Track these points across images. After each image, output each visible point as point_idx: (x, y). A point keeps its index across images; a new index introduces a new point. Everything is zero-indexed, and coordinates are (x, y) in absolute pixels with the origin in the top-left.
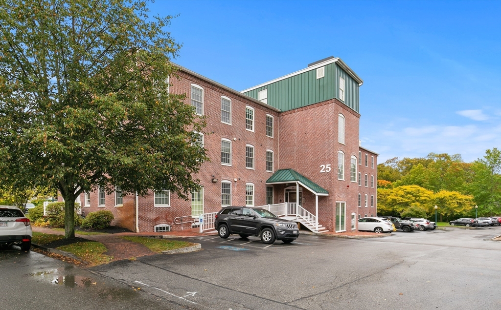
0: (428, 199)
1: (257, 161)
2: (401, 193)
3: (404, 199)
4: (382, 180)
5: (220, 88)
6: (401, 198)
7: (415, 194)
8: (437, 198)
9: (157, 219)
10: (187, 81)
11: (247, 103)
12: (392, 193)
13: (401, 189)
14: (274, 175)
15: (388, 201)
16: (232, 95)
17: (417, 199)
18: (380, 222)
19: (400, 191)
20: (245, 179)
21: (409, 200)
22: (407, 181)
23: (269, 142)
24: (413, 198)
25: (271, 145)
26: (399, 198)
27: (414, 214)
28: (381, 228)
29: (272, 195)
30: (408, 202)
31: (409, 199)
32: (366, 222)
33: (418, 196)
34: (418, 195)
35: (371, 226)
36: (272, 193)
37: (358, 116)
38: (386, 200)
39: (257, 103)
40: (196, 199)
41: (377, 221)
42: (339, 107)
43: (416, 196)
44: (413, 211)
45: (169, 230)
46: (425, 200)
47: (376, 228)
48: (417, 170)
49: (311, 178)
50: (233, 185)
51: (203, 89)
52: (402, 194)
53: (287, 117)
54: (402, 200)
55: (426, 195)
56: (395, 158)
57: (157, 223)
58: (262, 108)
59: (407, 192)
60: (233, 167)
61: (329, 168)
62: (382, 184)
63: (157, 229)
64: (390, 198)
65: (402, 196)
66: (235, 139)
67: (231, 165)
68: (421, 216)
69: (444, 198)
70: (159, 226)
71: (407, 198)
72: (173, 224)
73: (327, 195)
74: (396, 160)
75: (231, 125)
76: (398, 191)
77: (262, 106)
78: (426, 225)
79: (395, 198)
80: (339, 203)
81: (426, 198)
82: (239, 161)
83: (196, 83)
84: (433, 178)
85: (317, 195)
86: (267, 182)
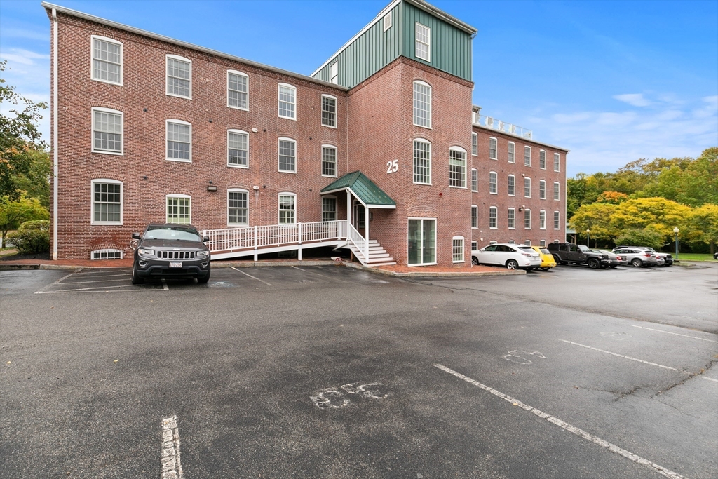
0: (680, 218)
1: (301, 160)
2: (633, 209)
3: (636, 219)
4: (611, 192)
5: (224, 59)
6: (632, 217)
7: (656, 211)
8: (697, 216)
9: (95, 243)
10: (157, 52)
11: (280, 79)
12: (618, 209)
13: (632, 203)
14: (337, 180)
15: (611, 222)
16: (250, 69)
17: (660, 217)
18: (514, 251)
19: (631, 207)
20: (278, 187)
21: (646, 220)
22: (652, 193)
23: (327, 134)
24: (653, 217)
25: (330, 138)
26: (629, 216)
27: (636, 240)
28: (515, 261)
29: (335, 210)
30: (643, 223)
31: (644, 218)
32: (496, 250)
33: (660, 214)
34: (661, 211)
35: (502, 257)
36: (335, 207)
37: (469, 84)
38: (608, 221)
39: (300, 79)
40: (179, 214)
41: (511, 249)
42: (415, 69)
43: (658, 214)
44: (635, 235)
45: (121, 257)
46: (675, 220)
47: (508, 261)
48: (669, 175)
49: (378, 183)
50: (252, 195)
51: (191, 61)
52: (634, 211)
53: (355, 96)
54: (633, 220)
55: (675, 212)
56: (641, 159)
57: (95, 247)
58: (311, 85)
59: (642, 208)
60: (252, 169)
61: (397, 165)
62: (610, 197)
63: (97, 255)
64: (614, 218)
65: (635, 214)
66: (254, 130)
67: (248, 168)
68: (648, 243)
69: (708, 216)
70: (100, 251)
71: (642, 216)
72: (127, 249)
73: (394, 207)
74: (644, 163)
75: (248, 110)
76: (627, 207)
77: (310, 82)
78: (644, 258)
79: (623, 217)
80: (420, 220)
81: (676, 216)
82: (265, 161)
83: (176, 53)
84: (695, 186)
85: (367, 207)
86: (322, 191)
